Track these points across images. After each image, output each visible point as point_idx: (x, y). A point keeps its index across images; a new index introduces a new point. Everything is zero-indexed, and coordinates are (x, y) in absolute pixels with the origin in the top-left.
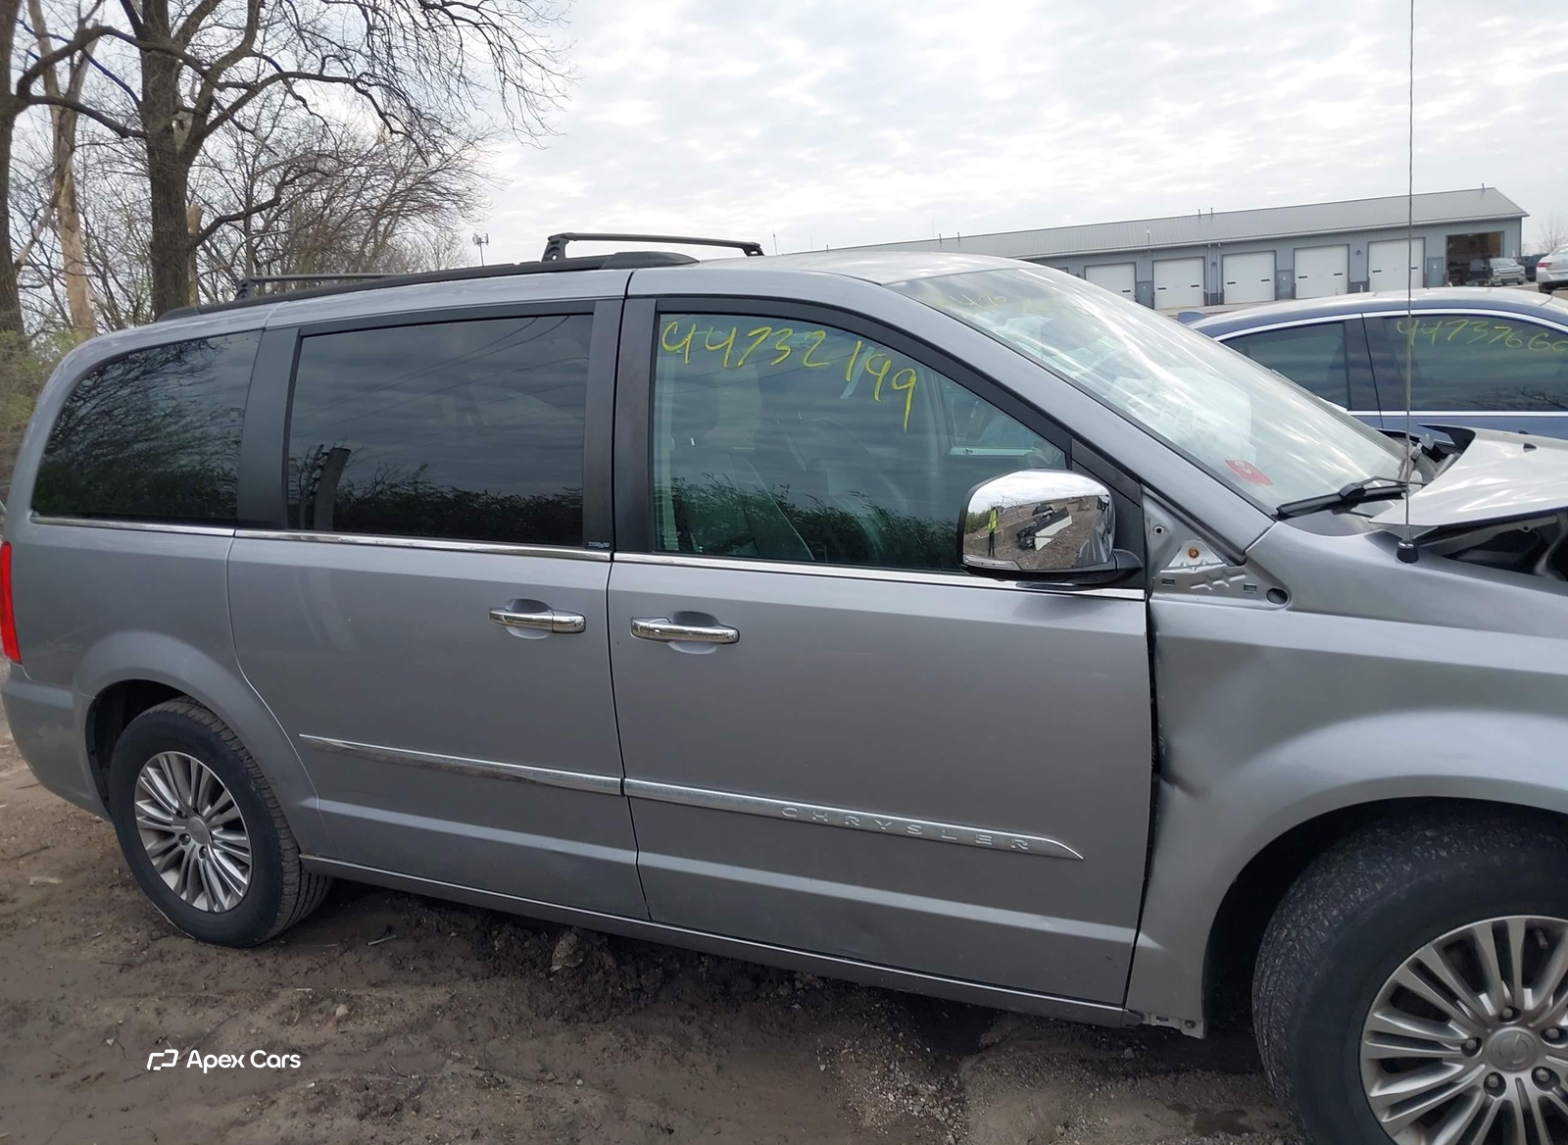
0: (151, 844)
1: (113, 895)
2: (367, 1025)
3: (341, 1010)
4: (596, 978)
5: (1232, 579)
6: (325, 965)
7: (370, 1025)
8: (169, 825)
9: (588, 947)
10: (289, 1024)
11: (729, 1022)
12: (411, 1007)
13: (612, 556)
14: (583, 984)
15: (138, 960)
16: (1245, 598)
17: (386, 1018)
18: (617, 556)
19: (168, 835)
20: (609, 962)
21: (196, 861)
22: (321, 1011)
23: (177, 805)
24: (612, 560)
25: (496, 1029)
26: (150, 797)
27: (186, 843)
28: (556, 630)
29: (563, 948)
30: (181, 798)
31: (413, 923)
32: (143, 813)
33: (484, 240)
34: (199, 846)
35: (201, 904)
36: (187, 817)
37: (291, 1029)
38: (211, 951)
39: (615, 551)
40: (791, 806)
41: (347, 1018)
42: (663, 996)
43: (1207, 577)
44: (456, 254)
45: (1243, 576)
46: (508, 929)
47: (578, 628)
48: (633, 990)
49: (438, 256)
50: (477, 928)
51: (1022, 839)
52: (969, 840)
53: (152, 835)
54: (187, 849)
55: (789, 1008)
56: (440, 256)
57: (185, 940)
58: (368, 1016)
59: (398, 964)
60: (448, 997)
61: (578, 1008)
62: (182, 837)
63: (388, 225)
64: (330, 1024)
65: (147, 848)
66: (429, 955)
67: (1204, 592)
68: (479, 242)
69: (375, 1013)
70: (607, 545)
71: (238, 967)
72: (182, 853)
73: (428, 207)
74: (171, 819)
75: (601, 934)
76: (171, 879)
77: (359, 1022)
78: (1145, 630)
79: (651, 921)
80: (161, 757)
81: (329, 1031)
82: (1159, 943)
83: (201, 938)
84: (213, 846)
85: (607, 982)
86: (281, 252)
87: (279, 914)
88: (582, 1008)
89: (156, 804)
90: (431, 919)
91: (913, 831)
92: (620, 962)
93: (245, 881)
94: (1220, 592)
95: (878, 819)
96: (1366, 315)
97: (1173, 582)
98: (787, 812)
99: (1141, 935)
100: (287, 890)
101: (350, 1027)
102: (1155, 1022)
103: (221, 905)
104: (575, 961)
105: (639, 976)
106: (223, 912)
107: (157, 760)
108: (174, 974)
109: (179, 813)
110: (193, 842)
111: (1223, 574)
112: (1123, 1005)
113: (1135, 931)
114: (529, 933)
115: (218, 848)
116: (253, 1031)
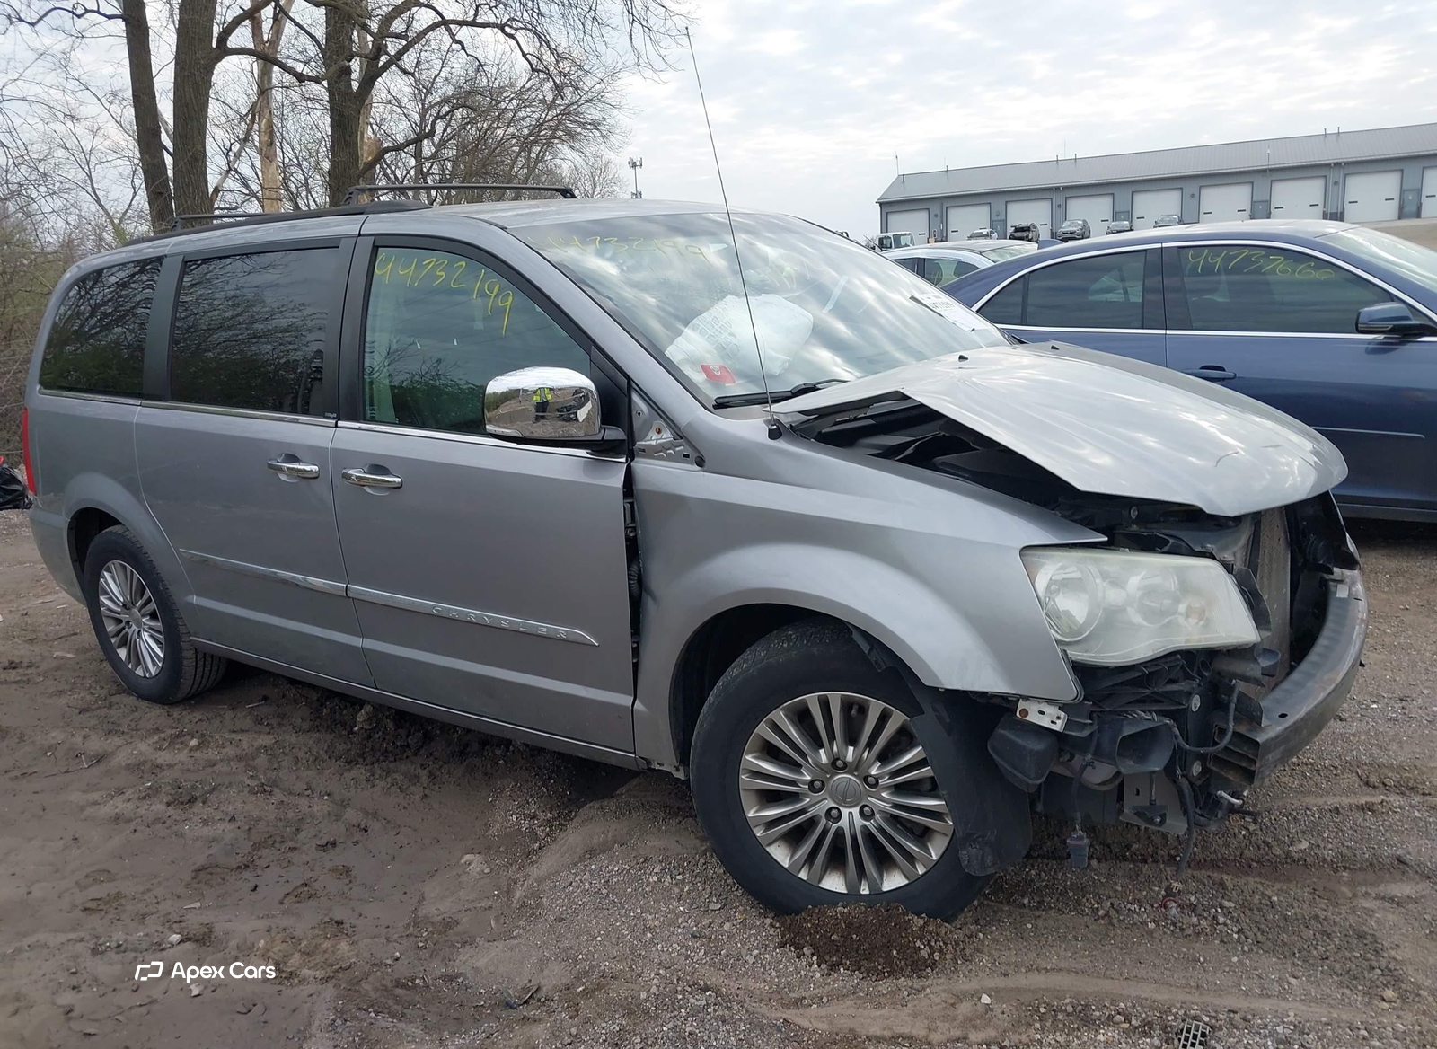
0: (111, 628)
1: (102, 667)
2: (210, 754)
3: (194, 742)
4: (377, 736)
5: (677, 449)
6: (212, 718)
7: (212, 754)
8: (119, 614)
9: (380, 716)
10: (160, 749)
11: (452, 769)
12: (245, 745)
13: (336, 423)
14: (368, 739)
15: (93, 707)
16: (684, 463)
17: (224, 751)
18: (340, 423)
19: (119, 621)
20: (391, 725)
21: (135, 641)
22: (182, 743)
23: (122, 600)
24: (336, 426)
25: (296, 764)
26: (108, 594)
27: (129, 628)
28: (304, 477)
29: (362, 716)
30: (123, 595)
31: (281, 695)
32: (105, 605)
33: (638, 164)
34: (137, 630)
35: (139, 672)
36: (129, 609)
37: (160, 753)
38: (144, 704)
39: (339, 420)
40: (439, 607)
41: (198, 747)
42: (422, 751)
43: (663, 448)
44: (610, 177)
45: (682, 448)
46: (337, 701)
47: (315, 475)
48: (402, 746)
49: (594, 179)
50: (318, 700)
51: (563, 631)
52: (533, 631)
53: (112, 621)
54: (130, 631)
55: (496, 763)
56: (597, 178)
57: (131, 697)
58: (212, 749)
59: (259, 721)
60: (274, 741)
61: (359, 755)
62: (128, 622)
63: (539, 152)
64: (185, 751)
65: (108, 630)
66: (282, 716)
67: (661, 458)
68: (634, 165)
69: (218, 747)
70: (335, 415)
71: (154, 715)
72: (127, 634)
73: (571, 135)
74: (120, 610)
75: (389, 708)
76: (122, 653)
77: (205, 751)
78: (622, 483)
79: (377, 689)
80: (110, 564)
81: (183, 756)
82: (646, 707)
83: (141, 697)
84: (145, 630)
85: (385, 739)
86: (448, 177)
87: (182, 680)
88: (362, 755)
89: (111, 599)
90: (291, 692)
91: (505, 624)
92: (398, 727)
93: (162, 655)
94: (670, 458)
95: (487, 616)
96: (1165, 245)
97: (644, 451)
98: (436, 610)
99: (637, 701)
100: (185, 662)
101: (198, 754)
102: (657, 767)
103: (150, 673)
104: (370, 725)
105: (407, 737)
106: (152, 678)
107: (108, 567)
108: (111, 717)
109: (124, 606)
110: (134, 627)
111: (673, 446)
112: (634, 753)
113: (632, 698)
114: (348, 704)
115: (147, 631)
116: (135, 752)
